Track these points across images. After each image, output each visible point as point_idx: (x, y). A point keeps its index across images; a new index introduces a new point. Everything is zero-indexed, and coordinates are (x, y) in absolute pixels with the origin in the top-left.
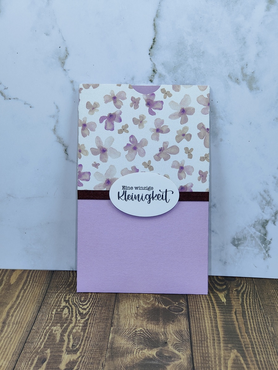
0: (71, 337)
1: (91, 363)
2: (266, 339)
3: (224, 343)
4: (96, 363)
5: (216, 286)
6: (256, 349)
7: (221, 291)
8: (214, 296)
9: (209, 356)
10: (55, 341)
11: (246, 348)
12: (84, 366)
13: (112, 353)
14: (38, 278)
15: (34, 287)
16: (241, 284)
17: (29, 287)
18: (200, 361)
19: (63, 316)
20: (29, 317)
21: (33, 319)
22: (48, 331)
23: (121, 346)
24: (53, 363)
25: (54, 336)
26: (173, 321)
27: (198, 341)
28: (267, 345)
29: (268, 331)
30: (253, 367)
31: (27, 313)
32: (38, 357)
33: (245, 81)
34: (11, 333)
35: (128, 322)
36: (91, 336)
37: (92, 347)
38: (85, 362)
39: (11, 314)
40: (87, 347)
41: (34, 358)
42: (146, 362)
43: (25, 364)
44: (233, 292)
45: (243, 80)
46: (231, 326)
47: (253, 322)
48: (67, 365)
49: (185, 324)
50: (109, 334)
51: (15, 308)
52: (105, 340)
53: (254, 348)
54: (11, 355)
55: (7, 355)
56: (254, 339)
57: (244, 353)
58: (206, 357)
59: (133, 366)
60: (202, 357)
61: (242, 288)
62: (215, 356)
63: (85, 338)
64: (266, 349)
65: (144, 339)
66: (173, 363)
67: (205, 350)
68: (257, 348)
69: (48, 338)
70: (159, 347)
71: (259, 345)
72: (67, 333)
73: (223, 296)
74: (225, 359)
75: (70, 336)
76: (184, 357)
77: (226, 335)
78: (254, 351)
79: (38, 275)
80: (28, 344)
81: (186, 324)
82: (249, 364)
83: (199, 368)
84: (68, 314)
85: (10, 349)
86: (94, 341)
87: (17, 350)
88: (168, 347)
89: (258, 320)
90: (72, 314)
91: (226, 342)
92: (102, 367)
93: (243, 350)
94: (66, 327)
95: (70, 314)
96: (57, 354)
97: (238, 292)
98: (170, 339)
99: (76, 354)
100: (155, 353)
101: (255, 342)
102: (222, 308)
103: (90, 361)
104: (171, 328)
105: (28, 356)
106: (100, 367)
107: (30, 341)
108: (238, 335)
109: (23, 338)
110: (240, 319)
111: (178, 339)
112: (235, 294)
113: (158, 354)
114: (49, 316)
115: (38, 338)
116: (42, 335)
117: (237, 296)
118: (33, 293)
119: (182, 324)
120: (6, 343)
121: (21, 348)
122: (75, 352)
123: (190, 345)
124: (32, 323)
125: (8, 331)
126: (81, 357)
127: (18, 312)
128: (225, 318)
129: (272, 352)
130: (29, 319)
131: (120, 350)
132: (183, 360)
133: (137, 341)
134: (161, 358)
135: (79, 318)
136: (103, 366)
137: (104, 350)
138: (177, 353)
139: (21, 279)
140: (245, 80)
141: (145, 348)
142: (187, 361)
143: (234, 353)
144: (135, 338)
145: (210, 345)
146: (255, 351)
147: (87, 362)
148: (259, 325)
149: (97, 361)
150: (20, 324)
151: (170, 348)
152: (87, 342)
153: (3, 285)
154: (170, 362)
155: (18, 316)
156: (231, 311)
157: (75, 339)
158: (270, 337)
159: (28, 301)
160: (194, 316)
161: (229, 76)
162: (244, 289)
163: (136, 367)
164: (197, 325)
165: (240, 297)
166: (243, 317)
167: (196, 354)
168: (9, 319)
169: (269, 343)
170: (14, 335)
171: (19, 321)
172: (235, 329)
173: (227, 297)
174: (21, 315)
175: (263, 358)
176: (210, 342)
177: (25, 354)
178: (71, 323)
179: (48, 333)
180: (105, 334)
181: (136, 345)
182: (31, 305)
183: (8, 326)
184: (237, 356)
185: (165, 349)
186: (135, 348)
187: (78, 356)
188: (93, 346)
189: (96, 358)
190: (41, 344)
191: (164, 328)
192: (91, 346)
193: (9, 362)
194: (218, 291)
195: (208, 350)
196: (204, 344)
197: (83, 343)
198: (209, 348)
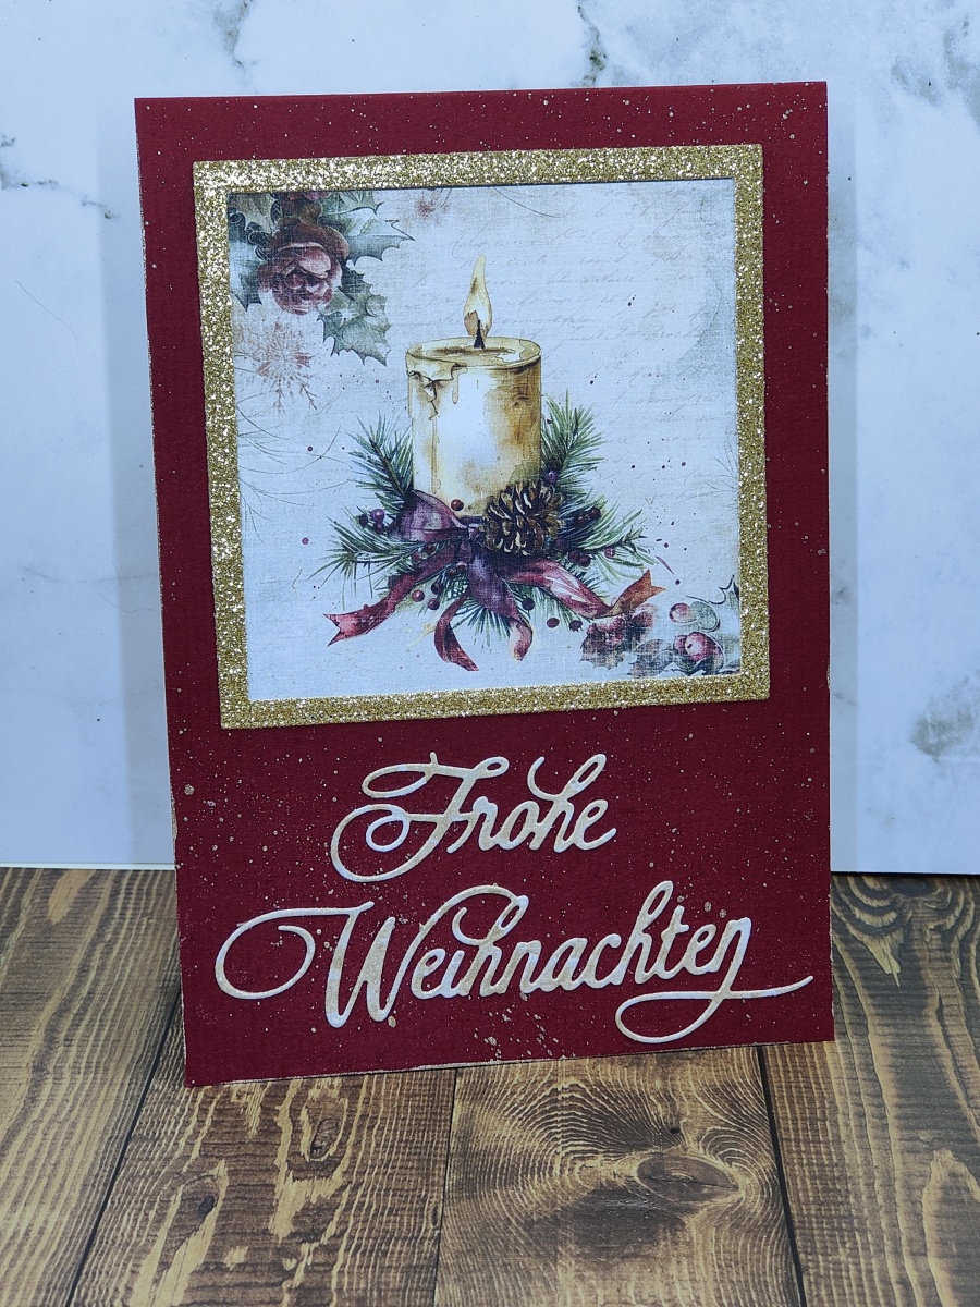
1: (391, 1210)
3: (900, 1128)
4: (410, 1210)
5: (858, 916)
7: (877, 933)
8: (850, 951)
9: (846, 1178)
10: (245, 1133)
12: (365, 1221)
13: (466, 1173)
14: (157, 900)
15: (146, 934)
16: (954, 903)
17: (123, 932)
18: (811, 1194)
20: (134, 1043)
21: (150, 1054)
22: (211, 1095)
23: (501, 1147)
24: (244, 1212)
25: (238, 1115)
27: (800, 1122)
31: (126, 1032)
32: (183, 1193)
33: (959, 89)
34: (68, 1106)
36: (382, 1110)
37: (391, 1153)
38: (365, 1208)
39: (62, 1036)
40: (367, 1153)
41: (169, 1196)
42: (602, 1202)
43: (135, 1220)
44: (924, 934)
45: (952, 86)
46: (924, 1062)
48: (297, 1219)
49: (744, 1060)
50: (450, 1104)
51: (75, 1012)
52: (438, 1124)
54: (79, 1187)
55: (62, 1186)
58: (834, 1180)
59: (554, 1217)
60: (817, 1181)
61: (959, 921)
62: (869, 1175)
63: (356, 1120)
65: (590, 1119)
66: (707, 1203)
67: (829, 1154)
69: (214, 1123)
70: (647, 1146)
72: (287, 1103)
73: (888, 951)
74: (909, 1188)
75: (299, 1115)
76: (748, 1181)
77: (909, 1097)
79: (155, 887)
80: (140, 1147)
81: (749, 1062)
83: (811, 1223)
85: (70, 1165)
86: (395, 1130)
88: (682, 1147)
91: (909, 1123)
92: (435, 1224)
96: (255, 1180)
97: (946, 935)
98: (689, 1117)
99: (328, 1177)
100: (635, 1168)
102: (887, 996)
103: (385, 1201)
104: (691, 1078)
105: (143, 1188)
106: (427, 1224)
107: (148, 1134)
108: (956, 1097)
109: (116, 1125)
110: (958, 1035)
111: (720, 1117)
112: (934, 942)
113: (647, 1172)
115: (177, 1123)
116: (191, 1110)
117: (940, 950)
118: (141, 957)
119: (732, 1059)
120: (52, 1143)
121: (113, 1162)
122: (326, 1169)
123: (769, 1137)
124: (148, 1066)
125: (58, 1099)
126: (348, 1189)
127: (89, 1027)
128: (898, 1035)
130: (135, 1053)
131: (498, 1160)
132: (747, 1194)
133: (562, 1126)
134: (659, 1186)
136: (438, 1220)
137: (435, 1161)
138: (719, 1167)
139: (90, 903)
140: (960, 86)
141: (597, 1153)
142: (762, 1198)
143: (944, 1164)
144: (553, 1117)
145: (849, 1136)
147: (374, 1207)
149: (412, 1203)
150: (101, 1070)
151: (694, 1148)
152: (369, 1135)
153: (21, 926)
154: (694, 1199)
155: (90, 1043)
156: (924, 1006)
157: (321, 1123)
159: (122, 988)
161: (895, 70)
162: (968, 922)
163: (567, 1223)
164: (793, 1061)
165: (952, 955)
166: (970, 1028)
167: (796, 1167)
168: (57, 1055)
170: (83, 1114)
171: (95, 1060)
172: (941, 1073)
173: (903, 953)
174: (102, 1038)
176: (847, 1125)
177: (133, 1182)
179: (214, 1104)
180: (433, 1102)
181: (557, 1140)
182: (137, 999)
183: (57, 1080)
184: (953, 1175)
185: (673, 1154)
186: (558, 1154)
187: (337, 1187)
188: (392, 1146)
189: (408, 1190)
190: (190, 1144)
191: (664, 1079)
192: (385, 1146)
193: (71, 1213)
194: (865, 933)
195: (841, 1155)
196: (825, 1130)
197: (352, 1138)
198: (844, 1147)
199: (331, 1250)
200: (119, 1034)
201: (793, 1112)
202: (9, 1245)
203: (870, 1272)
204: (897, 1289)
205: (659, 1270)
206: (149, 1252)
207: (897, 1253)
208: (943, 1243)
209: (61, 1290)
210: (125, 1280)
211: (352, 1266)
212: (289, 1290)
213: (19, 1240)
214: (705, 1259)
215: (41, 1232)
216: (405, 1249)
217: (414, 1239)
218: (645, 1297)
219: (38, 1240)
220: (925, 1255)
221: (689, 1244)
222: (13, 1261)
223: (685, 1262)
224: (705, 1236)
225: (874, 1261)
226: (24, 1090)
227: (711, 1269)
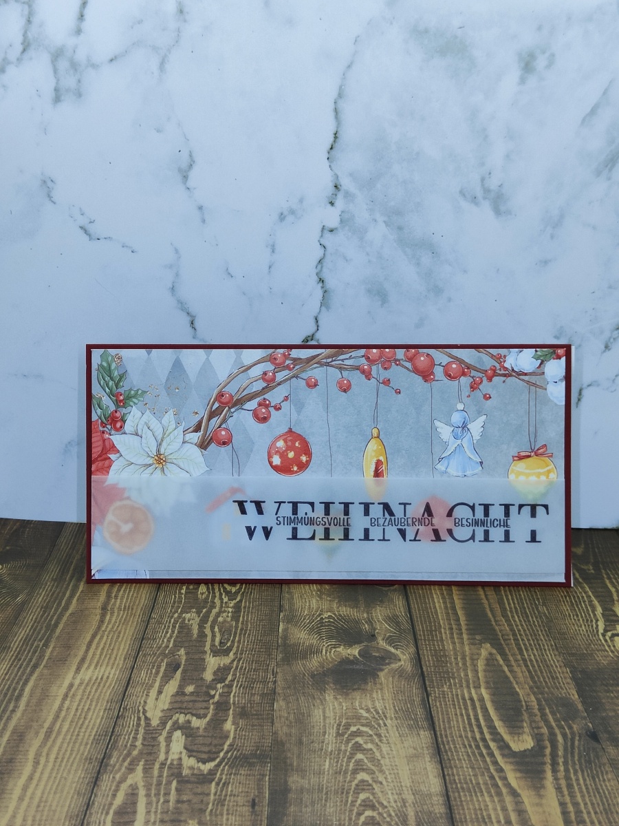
0: (216, 629)
1: (254, 669)
2: (535, 626)
3: (468, 634)
4: (262, 670)
6: (521, 642)
9: (446, 656)
10: (192, 636)
11: (505, 640)
12: (244, 674)
13: (286, 654)
18: (431, 662)
19: (200, 596)
20: (144, 598)
22: (177, 620)
23: (300, 643)
24: (192, 670)
25: (189, 629)
26: (381, 601)
27: (425, 632)
28: (539, 635)
29: (539, 612)
30: (519, 671)
31: (140, 593)
32: (167, 662)
34: (117, 625)
35: (307, 604)
36: (249, 627)
37: (253, 645)
38: (243, 669)
39: (113, 595)
40: (244, 645)
41: (161, 663)
42: (343, 666)
43: (147, 673)
45: (485, 198)
46: (477, 606)
47: (513, 599)
48: (215, 673)
49: (401, 605)
50: (278, 624)
52: (273, 632)
53: (518, 640)
54: (122, 659)
55: (116, 658)
56: (517, 626)
57: (503, 649)
58: (441, 656)
59: (323, 672)
60: (434, 657)
62: (456, 654)
63: (238, 631)
64: (538, 640)
65: (338, 631)
66: (388, 666)
67: (439, 645)
68: (523, 640)
69: (179, 632)
70: (362, 642)
71: (526, 635)
72: (209, 623)
74: (472, 659)
75: (214, 628)
76: (405, 657)
77: (471, 621)
78: (518, 645)
80: (147, 642)
81: (403, 606)
82: (513, 666)
83: (432, 674)
84: (207, 593)
85: (119, 649)
86: (255, 636)
87: (130, 651)
88: (377, 642)
89: (520, 595)
90: (214, 593)
91: (472, 632)
92: (273, 675)
93: (501, 644)
94: (206, 612)
95: (209, 593)
96: (197, 657)
98: (379, 630)
99: (228, 655)
100: (357, 651)
101: (519, 631)
103: (252, 665)
104: (379, 613)
105: (150, 660)
107: (151, 637)
108: (490, 621)
109: (137, 633)
110: (491, 595)
111: (392, 630)
113: (362, 653)
114: (175, 597)
115: (163, 632)
119: (396, 605)
120: (111, 640)
121: (137, 649)
122: (226, 652)
123: (413, 638)
124: (150, 607)
125: (113, 621)
126: (236, 661)
127: (125, 592)
128: (465, 595)
129: (548, 646)
130: (145, 602)
131: (299, 648)
132: (405, 663)
133: (325, 634)
134: (367, 659)
135: (226, 600)
136: (275, 674)
137: (272, 649)
138: (392, 651)
140: (488, 198)
141: (340, 645)
142: (411, 664)
143: (486, 649)
144: (321, 630)
145: (446, 638)
146: (520, 645)
147: (247, 669)
148: (523, 604)
149: (263, 666)
150: (130, 609)
151: (381, 643)
152: (244, 637)
154: (383, 665)
155: (126, 598)
157: (224, 632)
158: (542, 622)
160: (415, 593)
161: (461, 192)
163: (329, 675)
164: (422, 605)
167: (425, 651)
168: (112, 603)
169: (542, 631)
170: (123, 629)
171: (127, 605)
174: (131, 596)
175: (534, 655)
176: (445, 633)
177: (145, 657)
178: (213, 606)
179: (178, 624)
180: (271, 623)
181: (324, 639)
183: (112, 614)
184: (491, 654)
185: (373, 646)
186: (324, 645)
187: (231, 660)
188: (255, 642)
189: (261, 661)
190: (169, 641)
191: (368, 613)
192: (251, 642)
193: (120, 671)
195: (443, 645)
196: (436, 635)
197: (237, 639)
198: (445, 643)
199: (230, 686)
200: (138, 594)
201: (423, 627)
202: (94, 683)
203: (457, 695)
204: (469, 702)
205: (368, 695)
206: (153, 687)
207: (468, 687)
208: (487, 682)
209: (117, 703)
210: (143, 699)
211: (239, 693)
212: (213, 703)
213: (98, 681)
214: (388, 690)
215: (108, 677)
216: (261, 686)
217: (265, 682)
218: (363, 706)
219: (106, 681)
220: (480, 688)
221: (381, 684)
222: (97, 690)
223: (379, 692)
224: (387, 680)
225: (459, 690)
226: (98, 617)
227: (390, 695)
